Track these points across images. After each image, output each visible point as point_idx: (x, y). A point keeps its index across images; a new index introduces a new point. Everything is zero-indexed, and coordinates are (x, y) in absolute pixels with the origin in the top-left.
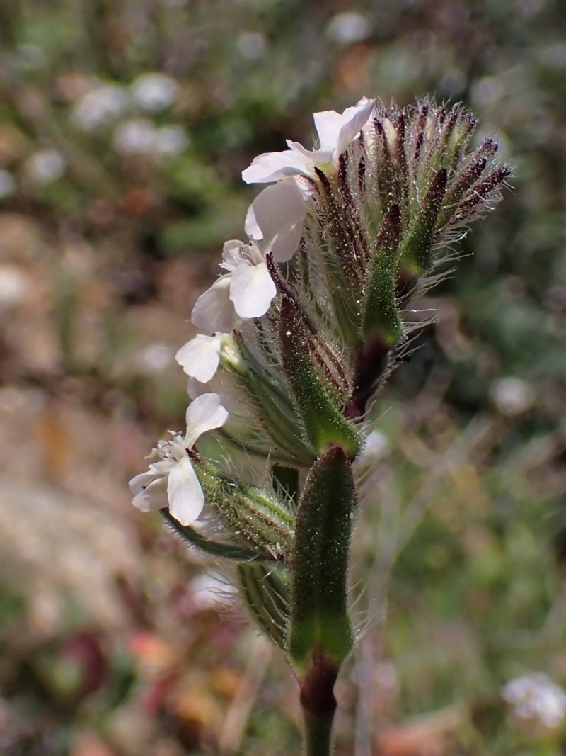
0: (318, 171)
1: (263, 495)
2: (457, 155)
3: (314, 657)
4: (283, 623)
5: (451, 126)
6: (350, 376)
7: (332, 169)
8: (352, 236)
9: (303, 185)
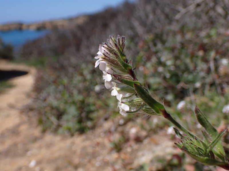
0: (102, 58)
1: (135, 99)
2: (115, 41)
3: (160, 111)
4: (152, 111)
5: (111, 39)
6: (130, 76)
7: (103, 56)
8: (113, 61)
9: (103, 62)
